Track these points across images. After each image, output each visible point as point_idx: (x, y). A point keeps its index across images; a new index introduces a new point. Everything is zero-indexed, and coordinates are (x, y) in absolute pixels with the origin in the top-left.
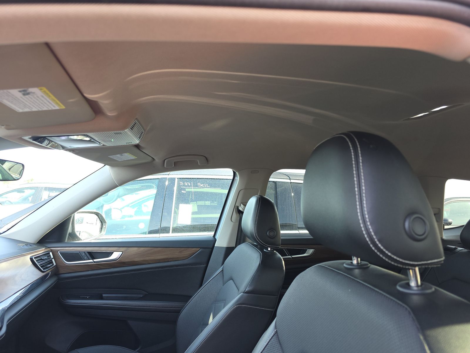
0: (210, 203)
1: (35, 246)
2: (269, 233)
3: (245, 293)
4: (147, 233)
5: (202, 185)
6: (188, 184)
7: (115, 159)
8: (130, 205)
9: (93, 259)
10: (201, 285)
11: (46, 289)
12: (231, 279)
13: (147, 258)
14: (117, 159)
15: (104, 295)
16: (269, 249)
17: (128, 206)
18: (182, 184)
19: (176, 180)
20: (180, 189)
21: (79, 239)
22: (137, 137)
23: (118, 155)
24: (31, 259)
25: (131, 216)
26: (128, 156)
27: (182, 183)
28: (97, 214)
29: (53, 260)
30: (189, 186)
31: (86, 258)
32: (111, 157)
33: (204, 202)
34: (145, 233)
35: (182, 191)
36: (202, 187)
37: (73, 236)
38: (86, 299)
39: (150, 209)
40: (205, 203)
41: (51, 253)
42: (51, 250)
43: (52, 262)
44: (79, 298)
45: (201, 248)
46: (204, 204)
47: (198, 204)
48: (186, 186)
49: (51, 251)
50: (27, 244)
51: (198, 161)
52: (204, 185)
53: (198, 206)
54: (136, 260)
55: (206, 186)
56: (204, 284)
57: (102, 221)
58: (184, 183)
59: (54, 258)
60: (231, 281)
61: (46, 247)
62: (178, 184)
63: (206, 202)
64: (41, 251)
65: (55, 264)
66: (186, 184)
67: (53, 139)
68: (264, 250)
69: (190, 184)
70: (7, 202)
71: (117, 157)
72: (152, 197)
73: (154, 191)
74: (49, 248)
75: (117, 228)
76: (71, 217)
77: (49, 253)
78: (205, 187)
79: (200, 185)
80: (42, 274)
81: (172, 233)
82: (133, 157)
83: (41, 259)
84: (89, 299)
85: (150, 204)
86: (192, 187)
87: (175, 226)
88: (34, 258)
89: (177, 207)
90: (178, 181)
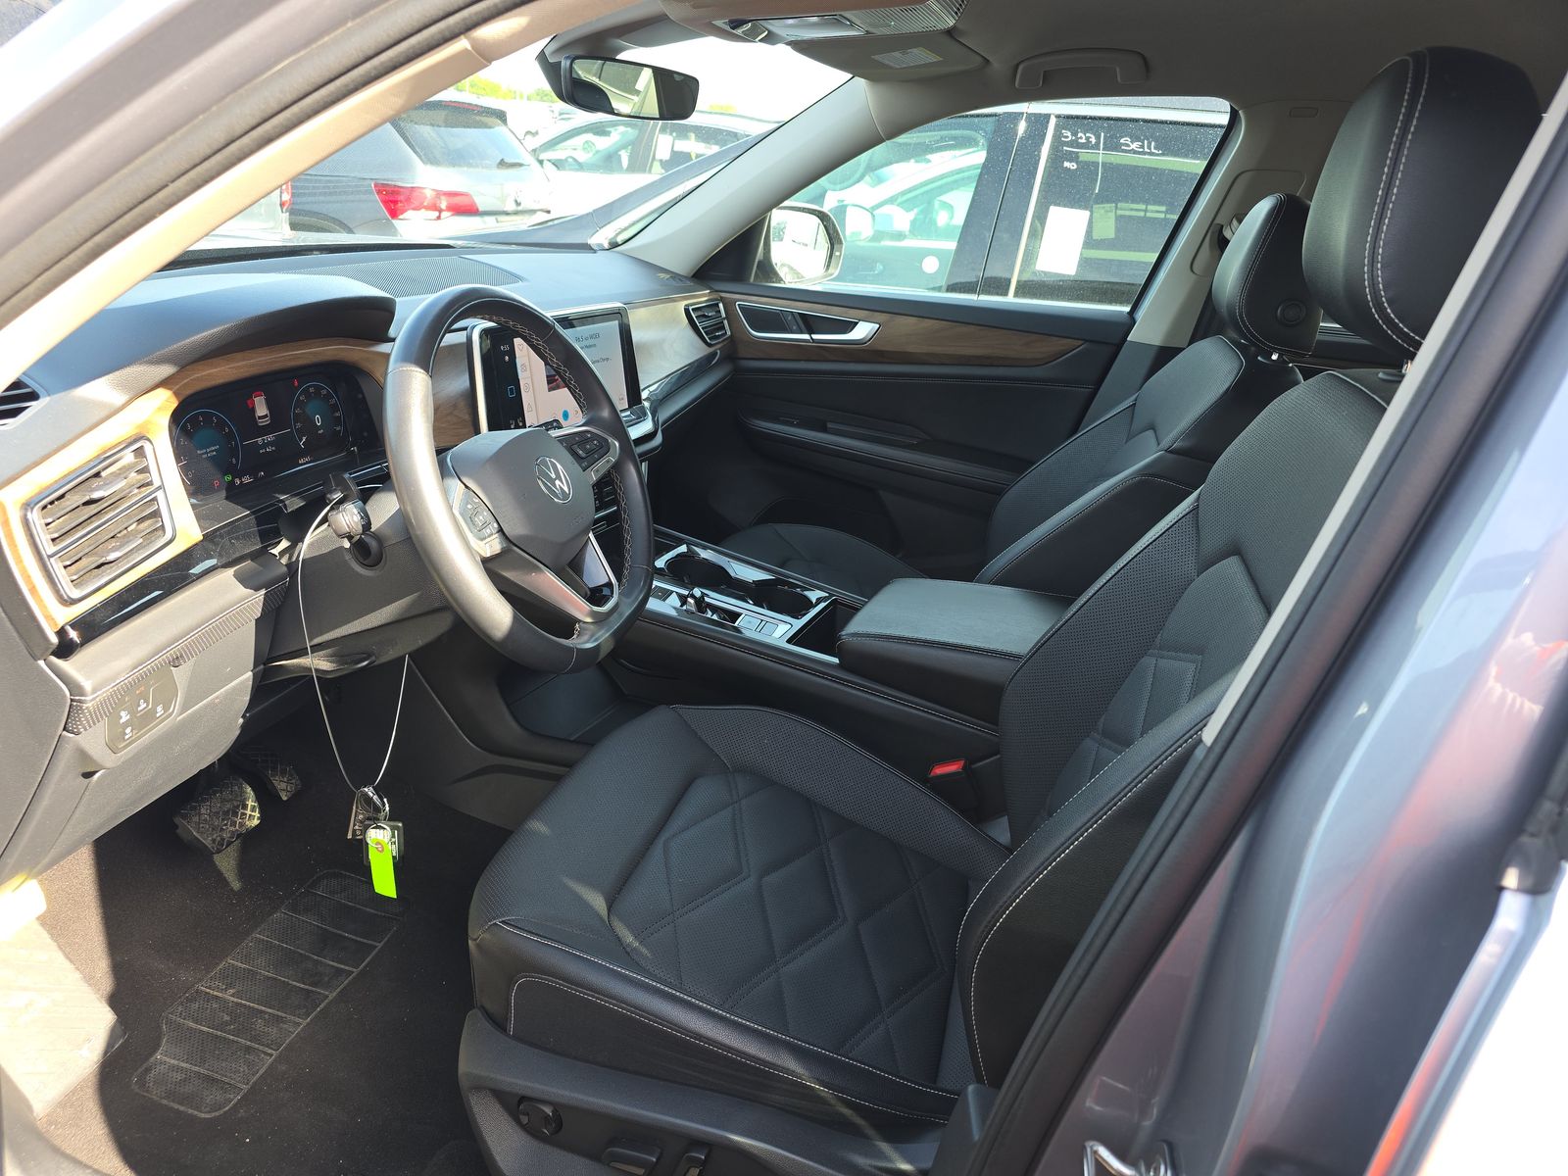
1: (689, 283)
2: (1283, 310)
3: (1171, 452)
4: (944, 288)
5: (1134, 146)
6: (1088, 138)
7: (887, 62)
8: (900, 200)
9: (810, 333)
10: (1075, 431)
11: (714, 386)
12: (1152, 427)
13: (938, 350)
14: (891, 64)
15: (830, 425)
16: (1275, 357)
17: (891, 200)
18: (1067, 137)
19: (1053, 121)
20: (1057, 156)
21: (780, 280)
22: (950, 13)
23: (897, 54)
24: (687, 311)
25: (900, 236)
26: (921, 56)
27: (1069, 134)
28: (823, 217)
29: (726, 322)
30: (1092, 148)
31: (794, 328)
32: (876, 57)
33: (1143, 207)
34: (939, 289)
35: (1067, 164)
36: (1135, 152)
37: (767, 270)
38: (792, 425)
39: (959, 219)
40: (1146, 211)
41: (721, 305)
42: (721, 297)
43: (723, 328)
44: (776, 419)
45: (1086, 341)
46: (1142, 214)
47: (1119, 212)
48: (1083, 146)
49: (722, 299)
50: (675, 276)
51: (1118, 70)
52: (1142, 147)
53: (1119, 218)
54: (911, 349)
55: (1146, 150)
56: (1083, 429)
57: (834, 238)
58: (1075, 134)
59: (727, 318)
60: (1150, 433)
61: (710, 288)
62: (1057, 136)
63: (1150, 207)
64: (702, 297)
65: (729, 333)
66: (1082, 138)
67: (771, 24)
68: (1259, 358)
69: (1093, 140)
70: (570, 160)
71: (895, 59)
72: (969, 178)
73: (977, 157)
74: (717, 291)
75: (861, 265)
76: (764, 219)
77: (717, 305)
78: (1144, 153)
79: (1128, 145)
80: (707, 350)
81: (1016, 295)
82: (932, 58)
83: (704, 316)
84: (798, 426)
85: (961, 201)
86: (1101, 152)
87: (1026, 277)
88: (693, 309)
89: (1041, 217)
90: (1057, 126)
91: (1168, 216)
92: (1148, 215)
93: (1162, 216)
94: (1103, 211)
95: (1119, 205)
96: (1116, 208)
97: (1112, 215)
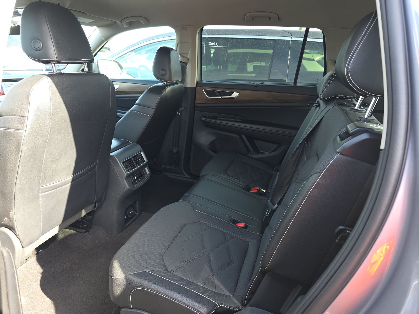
0: (265, 64)
33: (259, 63)
40: (260, 64)
47: (254, 65)
52: (214, 44)
91: (266, 65)
92: (261, 65)
93: (264, 65)
94: (250, 65)
95: (254, 63)
96: (253, 64)
97: (252, 66)
